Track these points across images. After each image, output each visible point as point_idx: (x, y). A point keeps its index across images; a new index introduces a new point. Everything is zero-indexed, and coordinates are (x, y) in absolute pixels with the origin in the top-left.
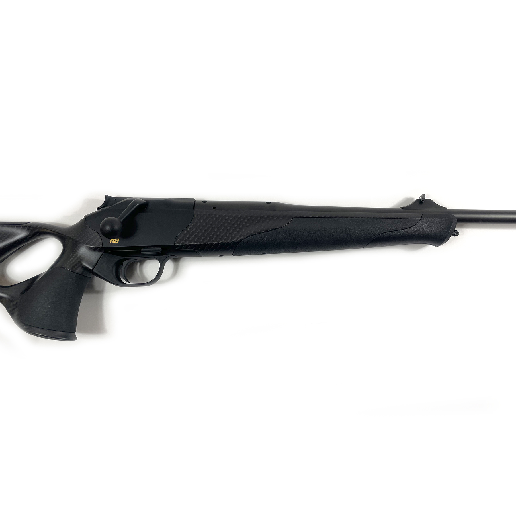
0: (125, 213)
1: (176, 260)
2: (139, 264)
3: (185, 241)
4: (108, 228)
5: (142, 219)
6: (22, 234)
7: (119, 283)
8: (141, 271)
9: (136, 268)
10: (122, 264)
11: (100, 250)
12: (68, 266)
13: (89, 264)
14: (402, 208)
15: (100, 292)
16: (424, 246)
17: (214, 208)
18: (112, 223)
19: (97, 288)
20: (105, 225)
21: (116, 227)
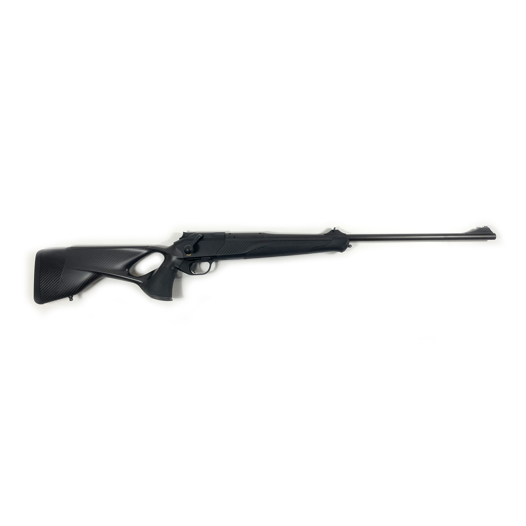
0: (194, 242)
1: (217, 262)
2: (198, 263)
3: (221, 254)
4: (187, 250)
5: (201, 243)
6: (145, 251)
7: (191, 274)
8: (200, 267)
9: (197, 265)
10: (192, 265)
11: (182, 259)
12: (168, 266)
13: (177, 266)
14: (324, 234)
15: (180, 278)
16: (335, 253)
17: (234, 237)
18: (189, 248)
19: (179, 276)
20: (186, 248)
21: (191, 249)
